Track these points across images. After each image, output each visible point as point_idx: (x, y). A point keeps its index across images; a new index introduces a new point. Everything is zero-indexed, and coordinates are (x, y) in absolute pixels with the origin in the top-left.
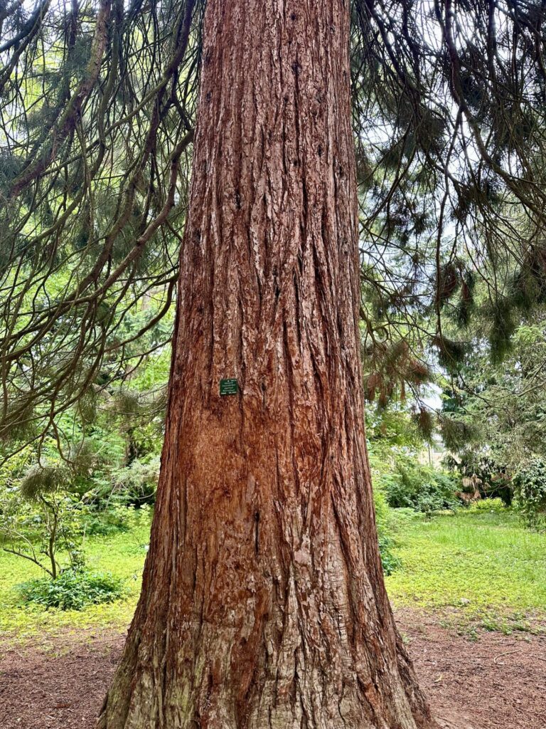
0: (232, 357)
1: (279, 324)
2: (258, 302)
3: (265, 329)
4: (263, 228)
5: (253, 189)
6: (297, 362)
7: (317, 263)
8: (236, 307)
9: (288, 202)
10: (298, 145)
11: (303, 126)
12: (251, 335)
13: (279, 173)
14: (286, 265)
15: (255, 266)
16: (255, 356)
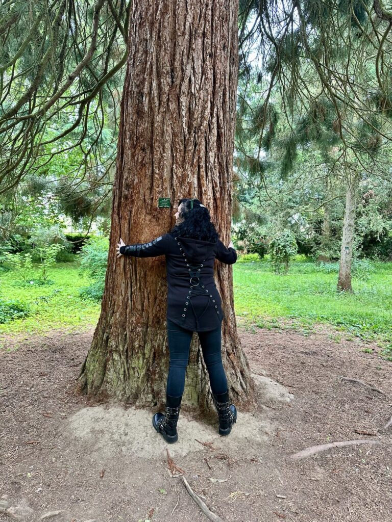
0: (167, 185)
1: (196, 166)
2: (183, 150)
3: (188, 168)
4: (188, 100)
5: (183, 71)
6: (205, 191)
7: (219, 127)
8: (170, 152)
9: (205, 83)
10: (212, 42)
11: (216, 27)
12: (179, 172)
13: (200, 61)
14: (202, 127)
15: (182, 125)
16: (181, 185)
